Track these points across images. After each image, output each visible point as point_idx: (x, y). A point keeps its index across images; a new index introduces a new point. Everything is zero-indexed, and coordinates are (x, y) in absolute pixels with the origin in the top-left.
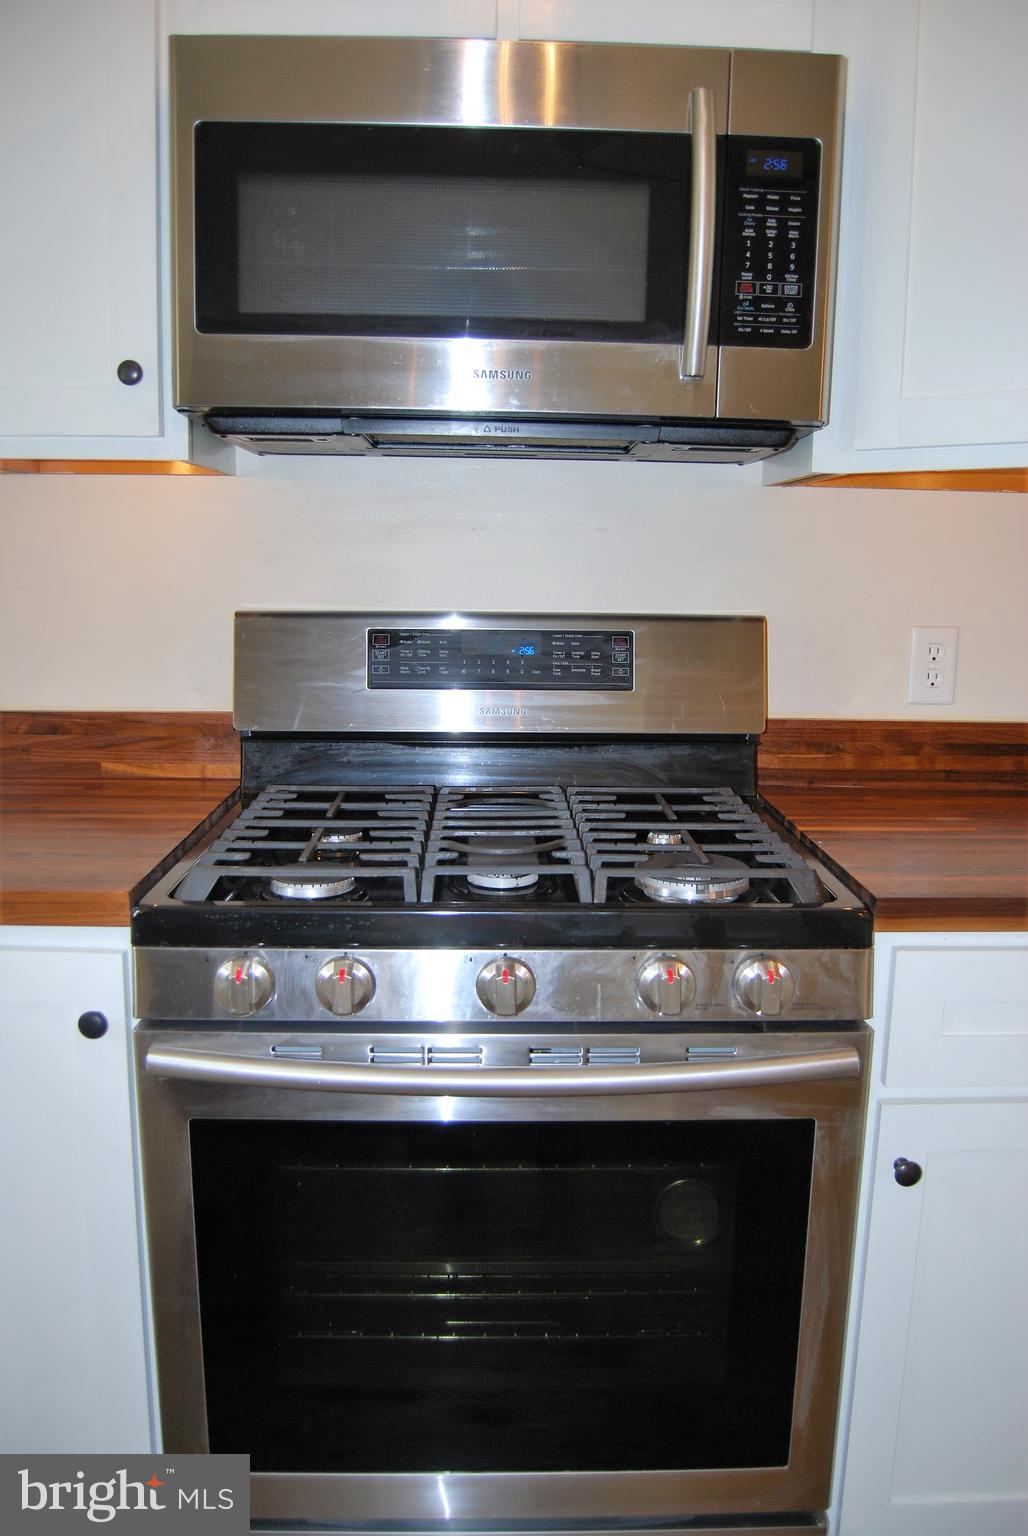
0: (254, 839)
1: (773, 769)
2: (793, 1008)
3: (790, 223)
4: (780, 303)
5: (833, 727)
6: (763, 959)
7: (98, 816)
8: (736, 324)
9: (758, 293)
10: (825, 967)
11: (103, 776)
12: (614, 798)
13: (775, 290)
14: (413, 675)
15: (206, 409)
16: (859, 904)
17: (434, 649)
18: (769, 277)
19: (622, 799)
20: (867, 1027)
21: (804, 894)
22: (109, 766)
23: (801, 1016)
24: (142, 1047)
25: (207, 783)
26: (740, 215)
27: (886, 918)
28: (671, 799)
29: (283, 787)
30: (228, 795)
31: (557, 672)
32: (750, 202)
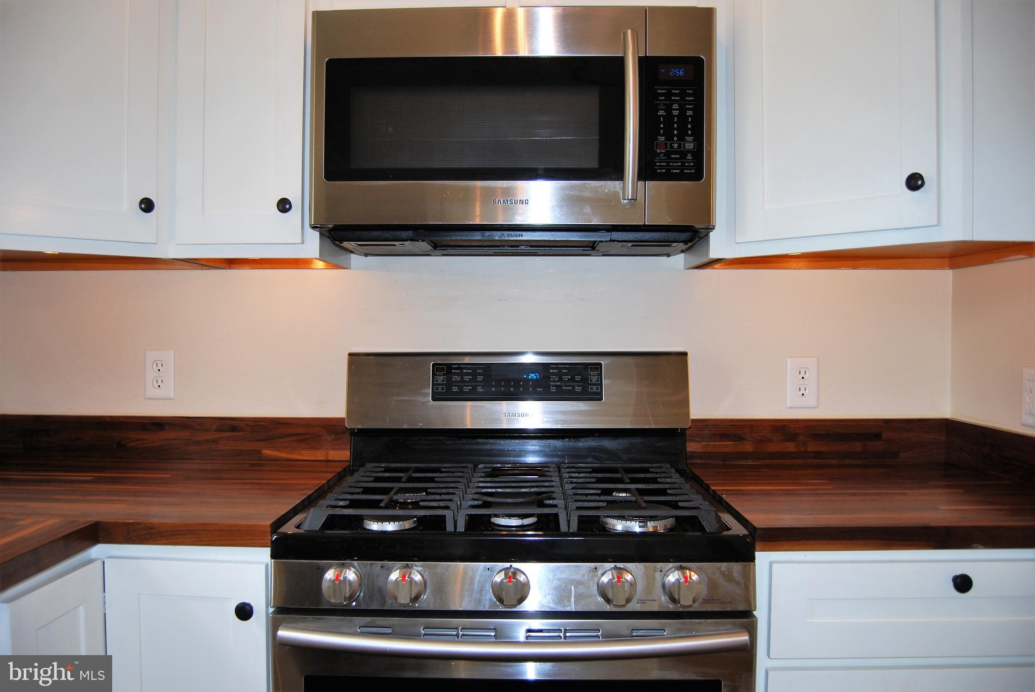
0: (352, 494)
1: (699, 452)
2: (703, 603)
3: (687, 106)
4: (683, 154)
5: (737, 424)
6: (681, 568)
7: (256, 481)
8: (656, 168)
9: (669, 149)
10: (723, 574)
11: (263, 459)
12: (590, 470)
13: (679, 147)
14: (461, 392)
15: (331, 226)
16: (746, 532)
17: (474, 375)
18: (675, 139)
19: (595, 470)
20: (754, 616)
21: (709, 526)
22: (267, 452)
23: (709, 608)
24: (274, 625)
25: (329, 463)
26: (655, 102)
27: (764, 541)
28: (627, 471)
29: (377, 464)
30: (341, 469)
31: (553, 389)
32: (662, 95)
